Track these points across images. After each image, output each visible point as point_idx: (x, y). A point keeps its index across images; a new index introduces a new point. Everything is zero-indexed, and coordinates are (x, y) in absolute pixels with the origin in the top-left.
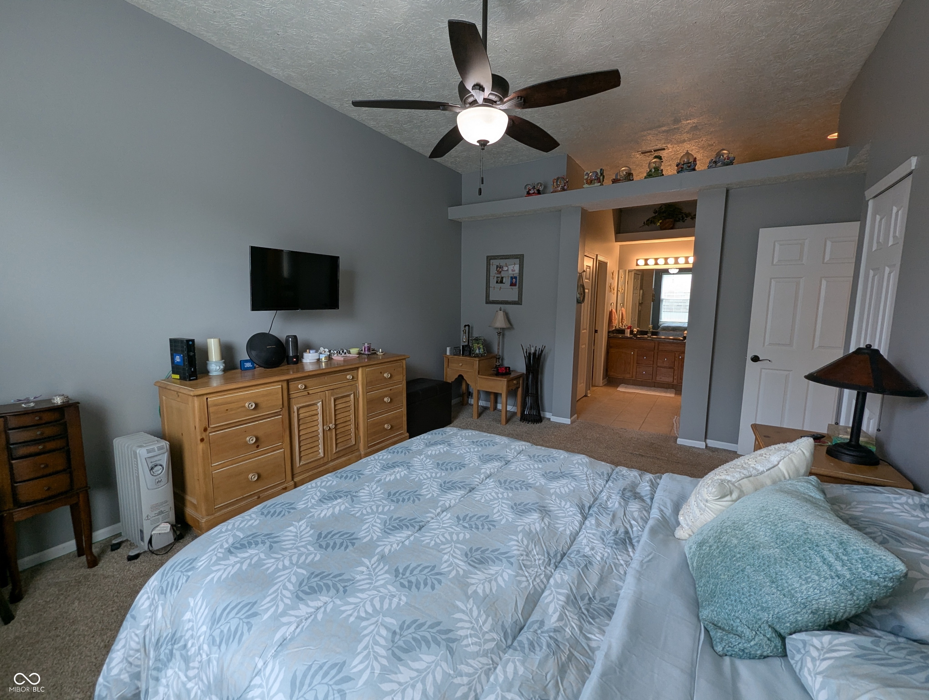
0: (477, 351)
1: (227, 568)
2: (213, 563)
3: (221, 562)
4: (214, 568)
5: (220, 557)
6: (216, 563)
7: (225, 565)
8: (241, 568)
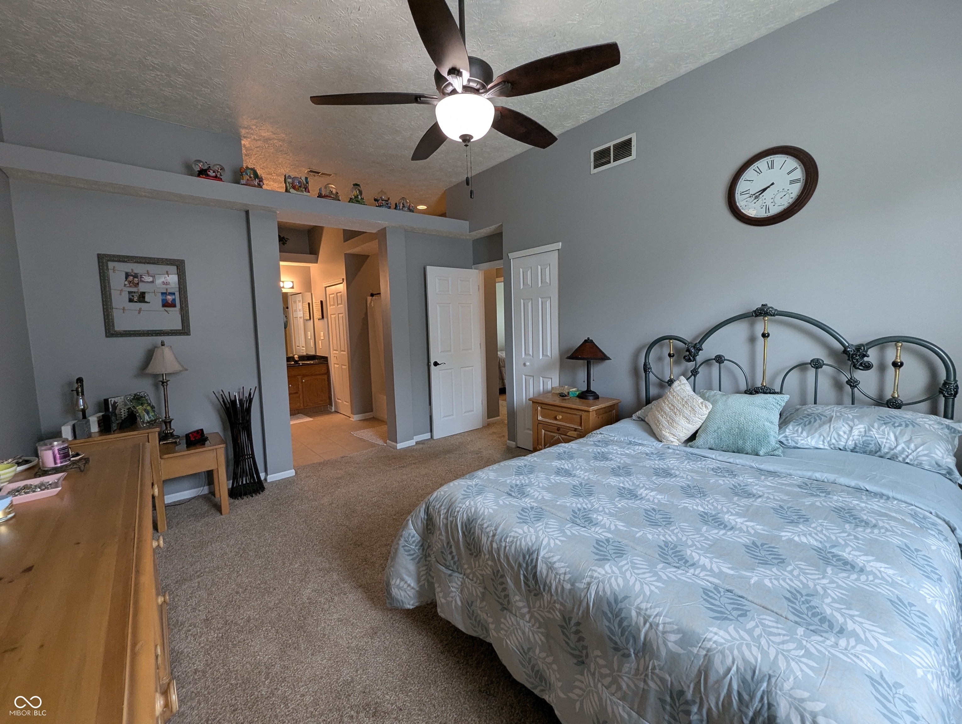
0: (147, 418)
1: (868, 629)
2: (868, 646)
3: (863, 638)
4: (875, 644)
5: (856, 640)
6: (867, 642)
7: (864, 632)
8: (858, 616)
